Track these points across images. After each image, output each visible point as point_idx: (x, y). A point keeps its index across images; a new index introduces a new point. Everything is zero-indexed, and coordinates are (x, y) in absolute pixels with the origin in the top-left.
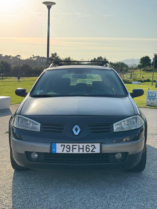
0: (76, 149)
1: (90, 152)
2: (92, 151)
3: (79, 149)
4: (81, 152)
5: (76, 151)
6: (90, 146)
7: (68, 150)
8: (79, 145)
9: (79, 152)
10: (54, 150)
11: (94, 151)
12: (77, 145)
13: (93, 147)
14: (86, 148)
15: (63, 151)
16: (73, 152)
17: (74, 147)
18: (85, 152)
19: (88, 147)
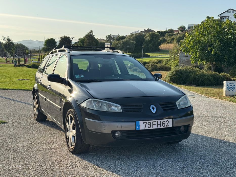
0: (155, 125)
1: (165, 127)
2: (167, 126)
3: (158, 124)
4: (159, 127)
5: (155, 127)
6: (166, 121)
7: (149, 126)
8: (158, 122)
9: (158, 127)
10: (138, 127)
11: (168, 126)
12: (156, 122)
13: (167, 122)
14: (163, 124)
15: (145, 128)
16: (153, 127)
17: (154, 123)
18: (162, 127)
19: (164, 122)
